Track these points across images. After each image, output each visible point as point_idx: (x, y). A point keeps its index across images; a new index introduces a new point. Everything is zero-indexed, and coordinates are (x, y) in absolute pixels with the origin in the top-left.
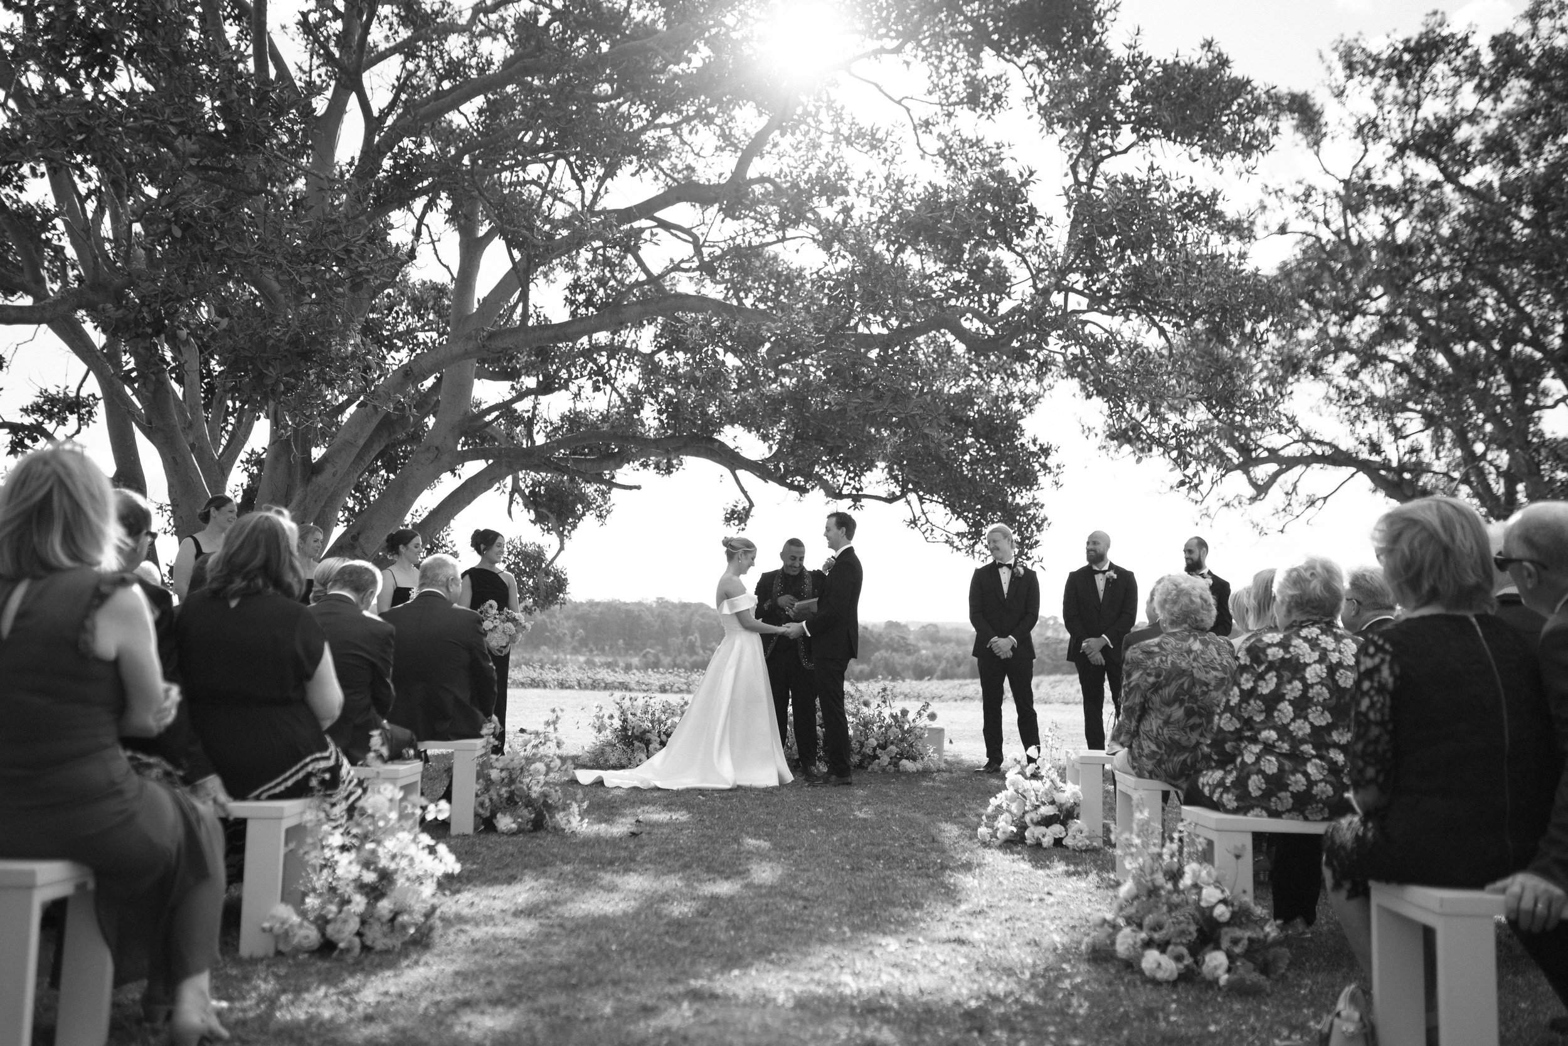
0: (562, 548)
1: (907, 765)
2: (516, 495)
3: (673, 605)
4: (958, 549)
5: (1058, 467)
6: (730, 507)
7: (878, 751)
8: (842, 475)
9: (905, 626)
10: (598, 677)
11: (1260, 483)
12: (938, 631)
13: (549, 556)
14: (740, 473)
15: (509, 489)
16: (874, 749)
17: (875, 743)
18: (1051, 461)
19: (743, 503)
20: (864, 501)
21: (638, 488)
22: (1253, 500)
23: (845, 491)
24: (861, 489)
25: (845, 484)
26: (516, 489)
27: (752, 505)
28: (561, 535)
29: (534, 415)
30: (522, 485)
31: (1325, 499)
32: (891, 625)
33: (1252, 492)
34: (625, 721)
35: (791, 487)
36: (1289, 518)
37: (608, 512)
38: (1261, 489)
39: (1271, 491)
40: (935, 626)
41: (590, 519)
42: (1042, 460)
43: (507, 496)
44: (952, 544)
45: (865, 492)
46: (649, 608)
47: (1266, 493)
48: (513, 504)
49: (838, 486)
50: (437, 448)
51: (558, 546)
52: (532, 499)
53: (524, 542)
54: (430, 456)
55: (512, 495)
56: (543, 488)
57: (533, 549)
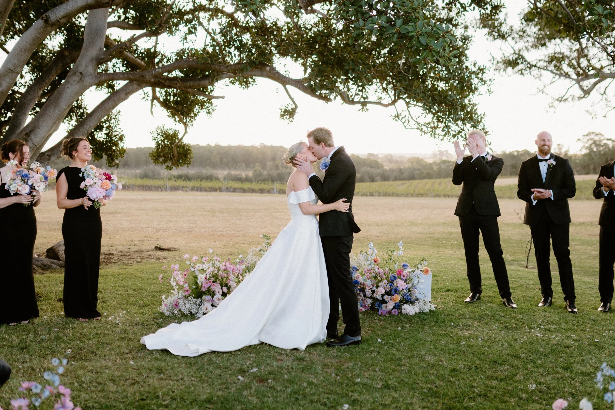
0: (186, 132)
1: (408, 309)
2: (155, 101)
3: (268, 147)
4: (425, 133)
5: (490, 80)
6: (283, 108)
7: (386, 297)
8: (353, 88)
9: (377, 155)
10: (229, 186)
11: (585, 88)
12: (392, 158)
13: (180, 137)
14: (288, 86)
15: (151, 98)
16: (383, 296)
17: (383, 292)
18: (485, 77)
19: (292, 106)
20: (369, 106)
21: (223, 97)
22: (580, 98)
23: (356, 100)
24: (367, 98)
25: (357, 94)
26: (155, 97)
27: (296, 107)
28: (185, 124)
29: (155, 52)
30: (159, 95)
32: (370, 155)
33: (581, 93)
35: (321, 97)
37: (213, 110)
38: (587, 92)
39: (592, 93)
40: (391, 155)
41: (203, 114)
42: (480, 76)
43: (150, 102)
44: (421, 130)
45: (370, 99)
46: (257, 148)
47: (589, 94)
48: (154, 106)
49: (351, 96)
50: (81, 73)
51: (184, 131)
52: (165, 104)
53: (166, 128)
54: (76, 78)
55: (152, 101)
56: (172, 97)
57: (171, 132)
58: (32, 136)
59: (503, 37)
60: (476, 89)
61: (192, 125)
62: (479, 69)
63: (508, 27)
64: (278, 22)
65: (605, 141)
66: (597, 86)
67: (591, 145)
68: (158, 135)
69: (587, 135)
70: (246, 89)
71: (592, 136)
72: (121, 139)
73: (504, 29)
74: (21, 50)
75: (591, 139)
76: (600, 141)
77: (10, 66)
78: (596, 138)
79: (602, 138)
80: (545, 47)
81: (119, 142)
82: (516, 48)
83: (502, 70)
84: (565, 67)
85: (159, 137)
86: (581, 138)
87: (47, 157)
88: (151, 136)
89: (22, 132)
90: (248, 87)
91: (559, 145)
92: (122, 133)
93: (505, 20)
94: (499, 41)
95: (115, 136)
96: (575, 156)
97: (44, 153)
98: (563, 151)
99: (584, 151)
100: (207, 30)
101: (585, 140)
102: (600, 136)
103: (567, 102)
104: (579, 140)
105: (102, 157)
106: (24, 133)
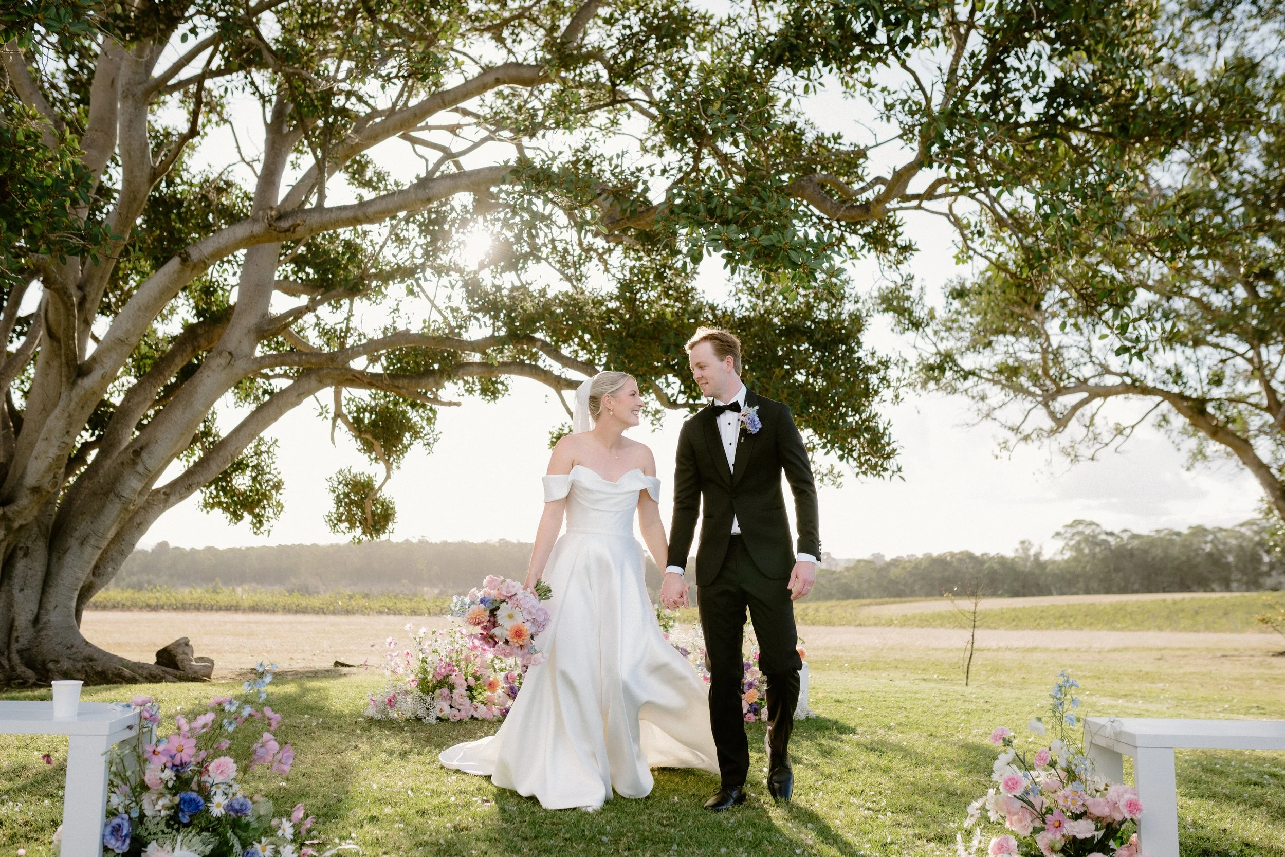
0: (388, 477)
2: (339, 421)
6: (555, 429)
11: (1060, 415)
13: (377, 487)
15: (331, 415)
22: (1053, 432)
26: (338, 413)
28: (387, 462)
29: (348, 329)
30: (345, 411)
31: (1133, 427)
33: (1048, 424)
34: (424, 661)
36: (1098, 446)
37: (435, 441)
38: (1061, 422)
41: (417, 447)
42: (881, 373)
43: (330, 422)
47: (1065, 426)
48: (337, 429)
49: (673, 395)
50: (230, 353)
51: (385, 475)
52: (357, 426)
53: (353, 471)
54: (222, 361)
55: (334, 420)
56: (367, 415)
57: (363, 479)
58: (144, 455)
59: (916, 325)
60: (877, 392)
61: (399, 468)
62: (880, 362)
63: (926, 310)
64: (548, 291)
65: (1103, 537)
66: (1078, 413)
67: (1079, 543)
68: (340, 483)
69: (1071, 526)
70: (492, 403)
71: (1081, 528)
72: (278, 486)
73: (920, 313)
74: (140, 309)
75: (1079, 533)
76: (1094, 537)
77: (119, 334)
78: (1087, 531)
79: (1098, 530)
80: (989, 349)
81: (274, 492)
82: (943, 347)
83: (919, 386)
84: (1023, 380)
85: (340, 487)
86: (1063, 531)
87: (163, 497)
88: (327, 485)
89: (127, 448)
90: (495, 398)
91: (1023, 543)
92: (279, 477)
93: (921, 299)
94: (911, 335)
95: (267, 481)
96: (1054, 562)
97: (158, 491)
98: (1032, 552)
99: (1068, 555)
100: (432, 302)
101: (1068, 535)
102: (1093, 527)
103: (1029, 441)
104: (1058, 534)
105: (242, 517)
106: (131, 450)
